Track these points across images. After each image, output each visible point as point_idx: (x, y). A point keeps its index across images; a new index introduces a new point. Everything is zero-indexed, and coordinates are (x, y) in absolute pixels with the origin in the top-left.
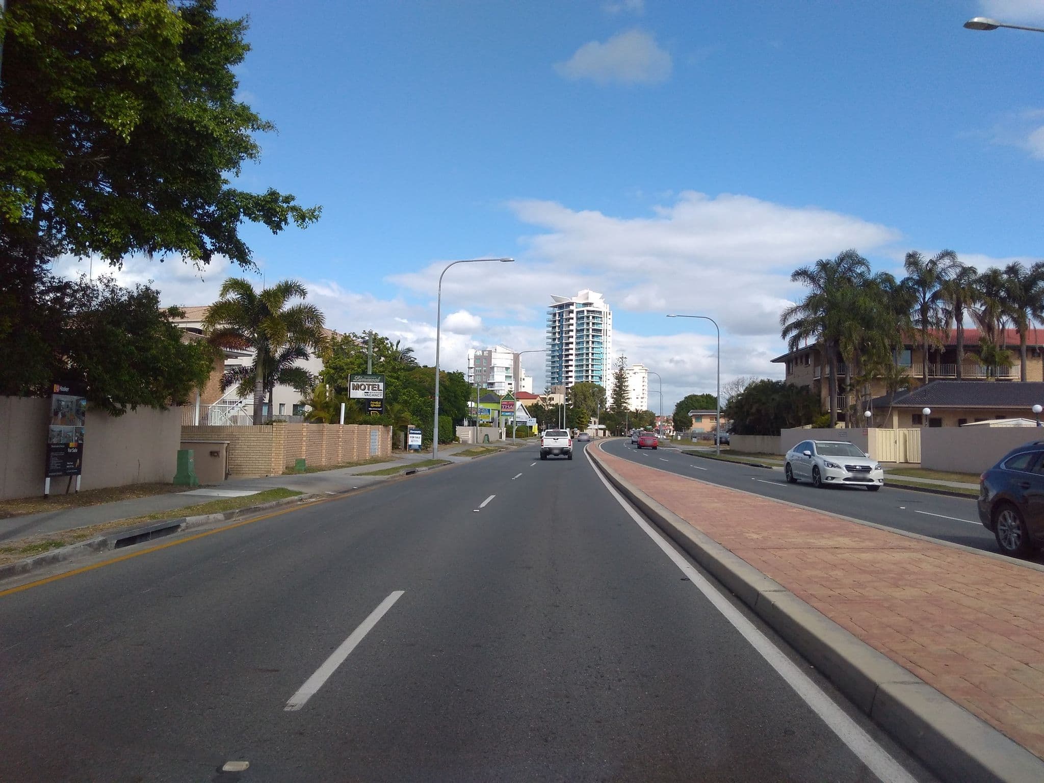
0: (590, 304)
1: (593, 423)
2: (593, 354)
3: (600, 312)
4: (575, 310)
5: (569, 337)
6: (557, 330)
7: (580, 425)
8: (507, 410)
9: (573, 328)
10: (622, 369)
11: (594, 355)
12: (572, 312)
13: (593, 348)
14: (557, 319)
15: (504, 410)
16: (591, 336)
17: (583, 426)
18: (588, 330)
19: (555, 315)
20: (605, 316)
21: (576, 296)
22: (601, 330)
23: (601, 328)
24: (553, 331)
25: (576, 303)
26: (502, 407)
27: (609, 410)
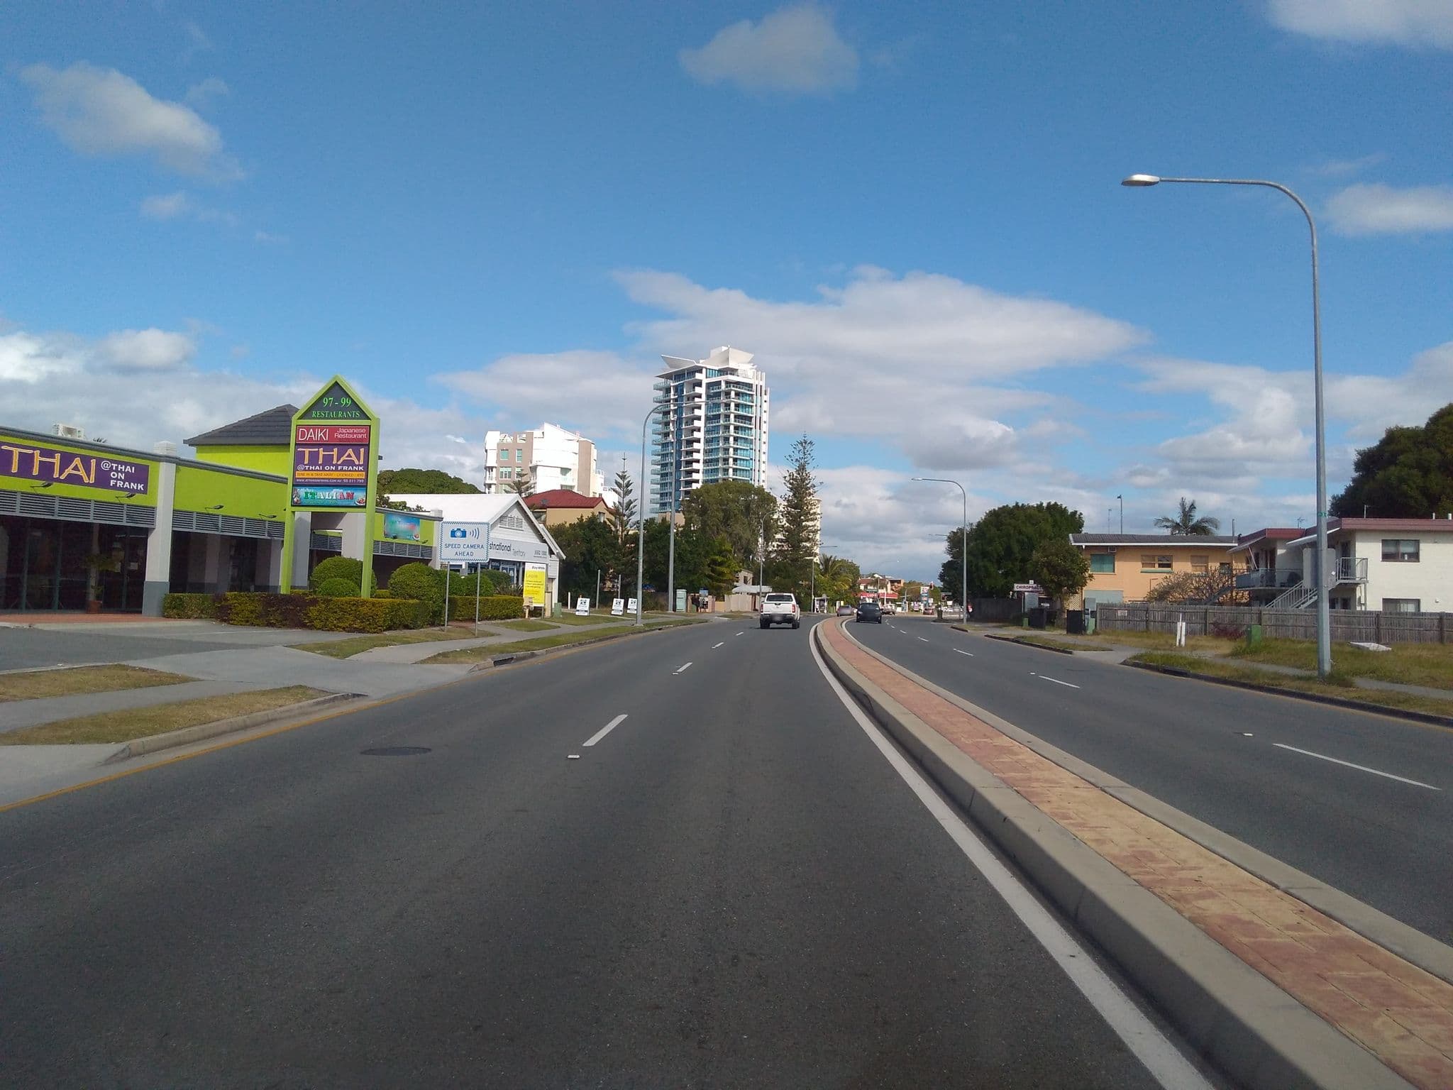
0: (733, 371)
1: (742, 580)
2: (735, 460)
3: (749, 386)
4: (705, 381)
5: (693, 431)
6: (672, 417)
7: (716, 584)
8: (323, 475)
9: (700, 413)
10: (802, 468)
11: (738, 462)
12: (699, 384)
13: (736, 450)
14: (672, 397)
15: (307, 475)
16: (732, 428)
17: (723, 585)
18: (727, 416)
19: (668, 390)
20: (759, 394)
21: (707, 357)
22: (751, 417)
23: (750, 415)
24: (665, 420)
25: (706, 369)
26: (299, 459)
27: (773, 555)
